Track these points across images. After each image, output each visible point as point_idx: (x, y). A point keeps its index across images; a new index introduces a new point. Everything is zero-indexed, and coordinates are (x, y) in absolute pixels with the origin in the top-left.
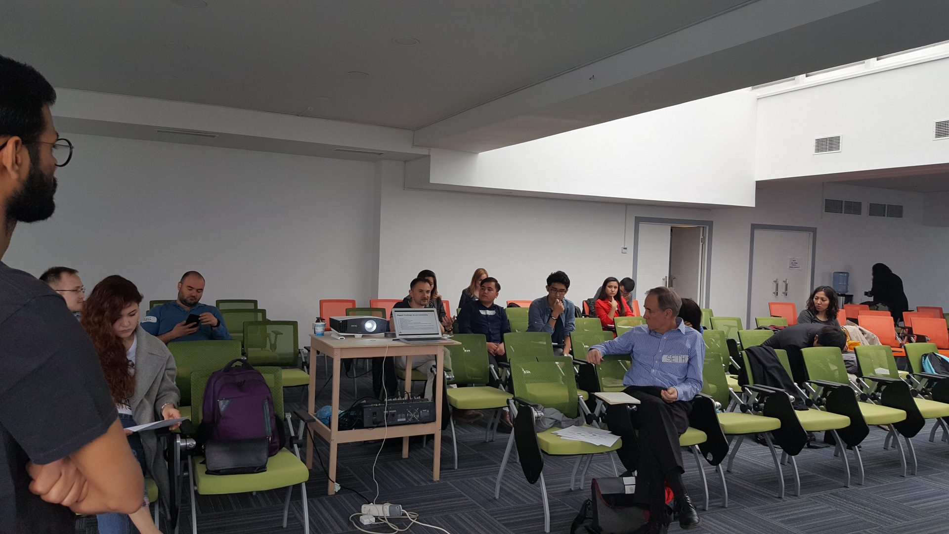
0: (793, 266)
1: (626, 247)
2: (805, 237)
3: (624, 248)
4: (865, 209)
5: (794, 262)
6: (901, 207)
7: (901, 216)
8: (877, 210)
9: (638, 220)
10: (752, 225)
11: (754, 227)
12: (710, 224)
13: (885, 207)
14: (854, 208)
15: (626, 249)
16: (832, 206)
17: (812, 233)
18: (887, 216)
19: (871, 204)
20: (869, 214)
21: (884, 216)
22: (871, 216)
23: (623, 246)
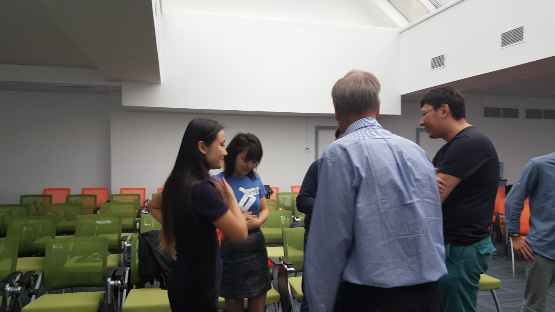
1: (308, 147)
4: (522, 114)
8: (534, 114)
9: (318, 129)
10: (416, 128)
11: (419, 131)
13: (541, 111)
14: (512, 113)
15: (307, 149)
16: (491, 113)
18: (544, 119)
19: (527, 110)
20: (527, 117)
21: (541, 118)
22: (530, 120)
23: (306, 147)
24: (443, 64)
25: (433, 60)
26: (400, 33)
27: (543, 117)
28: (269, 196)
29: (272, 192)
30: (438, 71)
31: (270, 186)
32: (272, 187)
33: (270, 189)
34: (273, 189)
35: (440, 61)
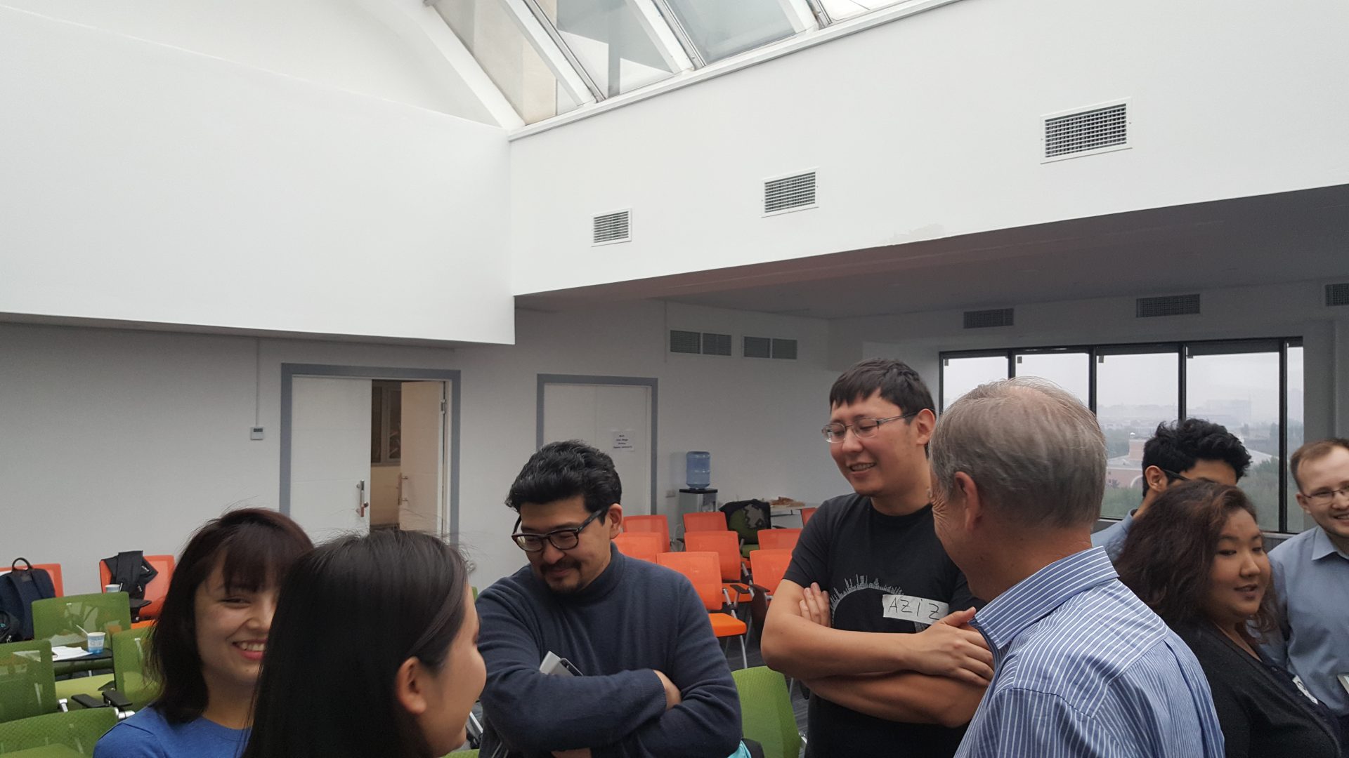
0: (619, 446)
1: (260, 426)
2: (640, 394)
3: (256, 430)
4: (737, 346)
5: (622, 438)
6: (794, 342)
7: (794, 357)
8: (756, 347)
9: (289, 372)
10: (539, 376)
11: (543, 380)
12: (455, 376)
13: (769, 343)
14: (718, 345)
15: (259, 430)
16: (682, 342)
17: (650, 389)
18: (774, 357)
19: (746, 339)
20: (746, 355)
21: (768, 357)
22: (747, 358)
23: (254, 426)
24: (626, 234)
25: (599, 221)
26: (511, 141)
27: (771, 356)
28: (143, 589)
29: (153, 573)
30: (611, 248)
31: (144, 555)
32: (148, 557)
33: (145, 563)
34: (153, 564)
35: (617, 226)
